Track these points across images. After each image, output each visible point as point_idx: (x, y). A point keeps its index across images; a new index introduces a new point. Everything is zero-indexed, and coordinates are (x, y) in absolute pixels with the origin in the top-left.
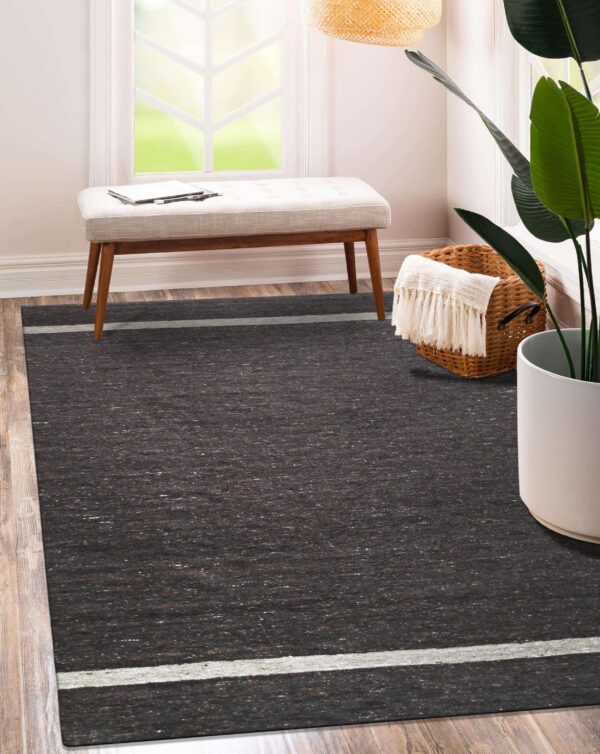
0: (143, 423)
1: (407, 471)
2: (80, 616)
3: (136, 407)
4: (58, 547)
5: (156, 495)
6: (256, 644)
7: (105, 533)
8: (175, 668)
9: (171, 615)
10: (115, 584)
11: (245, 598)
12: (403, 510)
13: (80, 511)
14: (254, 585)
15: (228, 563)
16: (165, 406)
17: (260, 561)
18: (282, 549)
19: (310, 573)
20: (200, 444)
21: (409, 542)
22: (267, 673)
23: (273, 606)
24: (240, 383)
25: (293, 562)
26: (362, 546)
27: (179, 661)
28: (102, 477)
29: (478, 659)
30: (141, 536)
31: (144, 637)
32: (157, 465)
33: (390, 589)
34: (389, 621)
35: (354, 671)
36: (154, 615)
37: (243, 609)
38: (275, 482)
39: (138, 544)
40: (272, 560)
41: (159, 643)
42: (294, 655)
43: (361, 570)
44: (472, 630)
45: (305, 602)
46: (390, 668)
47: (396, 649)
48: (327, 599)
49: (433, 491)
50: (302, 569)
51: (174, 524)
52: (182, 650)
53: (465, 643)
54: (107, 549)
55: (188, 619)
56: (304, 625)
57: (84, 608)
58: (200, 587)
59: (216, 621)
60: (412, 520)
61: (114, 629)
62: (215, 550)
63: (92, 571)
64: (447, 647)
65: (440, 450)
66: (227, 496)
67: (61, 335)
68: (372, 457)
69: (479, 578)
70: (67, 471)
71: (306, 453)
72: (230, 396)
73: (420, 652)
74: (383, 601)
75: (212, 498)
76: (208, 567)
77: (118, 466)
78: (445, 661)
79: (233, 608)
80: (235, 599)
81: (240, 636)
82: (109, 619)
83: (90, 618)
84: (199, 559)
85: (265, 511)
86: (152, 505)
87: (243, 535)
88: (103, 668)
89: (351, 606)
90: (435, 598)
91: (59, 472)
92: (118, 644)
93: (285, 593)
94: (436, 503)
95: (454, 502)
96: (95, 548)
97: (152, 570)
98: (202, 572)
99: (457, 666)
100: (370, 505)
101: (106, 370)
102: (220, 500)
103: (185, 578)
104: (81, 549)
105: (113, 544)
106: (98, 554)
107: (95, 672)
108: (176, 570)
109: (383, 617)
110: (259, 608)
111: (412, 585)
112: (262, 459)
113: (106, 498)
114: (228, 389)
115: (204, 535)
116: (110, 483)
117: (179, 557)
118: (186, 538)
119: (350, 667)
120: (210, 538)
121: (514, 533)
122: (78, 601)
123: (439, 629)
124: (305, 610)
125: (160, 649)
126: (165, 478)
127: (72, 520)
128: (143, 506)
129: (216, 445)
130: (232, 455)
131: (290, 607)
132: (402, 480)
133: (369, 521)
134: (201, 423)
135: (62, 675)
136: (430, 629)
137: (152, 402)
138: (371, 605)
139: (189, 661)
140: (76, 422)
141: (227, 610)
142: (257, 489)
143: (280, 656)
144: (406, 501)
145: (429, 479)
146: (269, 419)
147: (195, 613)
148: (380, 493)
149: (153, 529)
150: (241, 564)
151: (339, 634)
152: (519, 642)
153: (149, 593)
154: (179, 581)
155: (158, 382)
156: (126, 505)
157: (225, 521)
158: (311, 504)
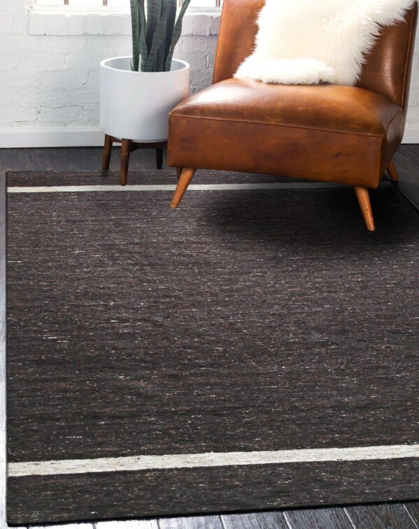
0: (101, 264)
1: (321, 306)
2: (34, 417)
3: (97, 251)
4: (19, 360)
5: (107, 321)
6: (183, 441)
7: (61, 350)
8: (112, 460)
9: (112, 417)
10: (65, 391)
11: (177, 404)
12: (316, 336)
13: (41, 332)
14: (185, 394)
15: (164, 376)
16: (120, 251)
17: (192, 375)
18: (212, 365)
19: (234, 385)
20: (149, 281)
21: (319, 362)
22: (191, 466)
23: (200, 411)
24: (186, 234)
25: (220, 376)
26: (280, 364)
27: (116, 455)
28: (63, 305)
29: (373, 457)
30: (92, 353)
31: (86, 435)
32: (111, 297)
33: (302, 398)
34: (299, 425)
35: (266, 465)
36: (97, 417)
37: (175, 413)
38: (210, 312)
39: (88, 359)
40: (202, 374)
41: (100, 440)
42: (216, 451)
43: (277, 383)
44: (369, 433)
45: (229, 409)
46: (297, 463)
47: (303, 447)
48: (247, 407)
49: (342, 321)
50: (227, 382)
51: (120, 344)
52: (119, 446)
53: (362, 444)
54: (61, 363)
55: (126, 420)
56: (225, 427)
57: (37, 410)
58: (139, 395)
59: (150, 422)
60: (323, 345)
61: (61, 428)
62: (154, 365)
63: (47, 380)
64: (347, 447)
65: (350, 290)
66: (168, 322)
67: (40, 194)
68: (293, 294)
69: (377, 392)
70: (33, 300)
71: (237, 290)
72: (176, 244)
73: (324, 450)
74: (294, 409)
75: (155, 324)
76: (147, 379)
77: (77, 297)
78: (344, 458)
79: (166, 412)
80: (168, 405)
81: (170, 435)
82: (58, 420)
83: (42, 419)
84: (140, 373)
85: (199, 335)
86: (103, 329)
87: (179, 354)
88: (49, 459)
89: (267, 413)
90: (339, 407)
91: (27, 301)
92: (64, 440)
93: (211, 401)
94: (345, 332)
95: (359, 331)
96: (52, 362)
97: (98, 380)
98: (142, 383)
99: (355, 462)
100: (288, 333)
101: (74, 222)
102: (161, 326)
103: (127, 387)
104: (39, 362)
105: (67, 359)
106: (54, 366)
107: (42, 463)
108: (120, 380)
109: (294, 422)
110: (188, 413)
111: (320, 397)
112: (200, 294)
113: (64, 322)
114: (175, 239)
115: (146, 353)
116: (69, 310)
117: (123, 370)
118: (129, 355)
119: (263, 462)
120: (151, 355)
121: (409, 357)
122: (33, 404)
123: (341, 432)
124: (227, 415)
125: (100, 444)
126: (116, 307)
127: (34, 339)
128: (95, 329)
129: (161, 282)
130: (174, 290)
131: (215, 413)
132: (317, 312)
133: (287, 344)
134: (151, 265)
135: (11, 465)
136: (333, 432)
137: (110, 247)
138: (285, 412)
139: (124, 455)
140: (45, 261)
141: (160, 414)
142: (193, 318)
143: (203, 452)
144: (319, 330)
145: (339, 312)
146: (208, 263)
147: (132, 416)
148: (297, 323)
149: (102, 348)
150: (176, 377)
151: (255, 435)
152: (409, 444)
153: (95, 399)
154: (120, 390)
155: (117, 232)
156: (81, 328)
157: (165, 343)
158: (239, 330)
